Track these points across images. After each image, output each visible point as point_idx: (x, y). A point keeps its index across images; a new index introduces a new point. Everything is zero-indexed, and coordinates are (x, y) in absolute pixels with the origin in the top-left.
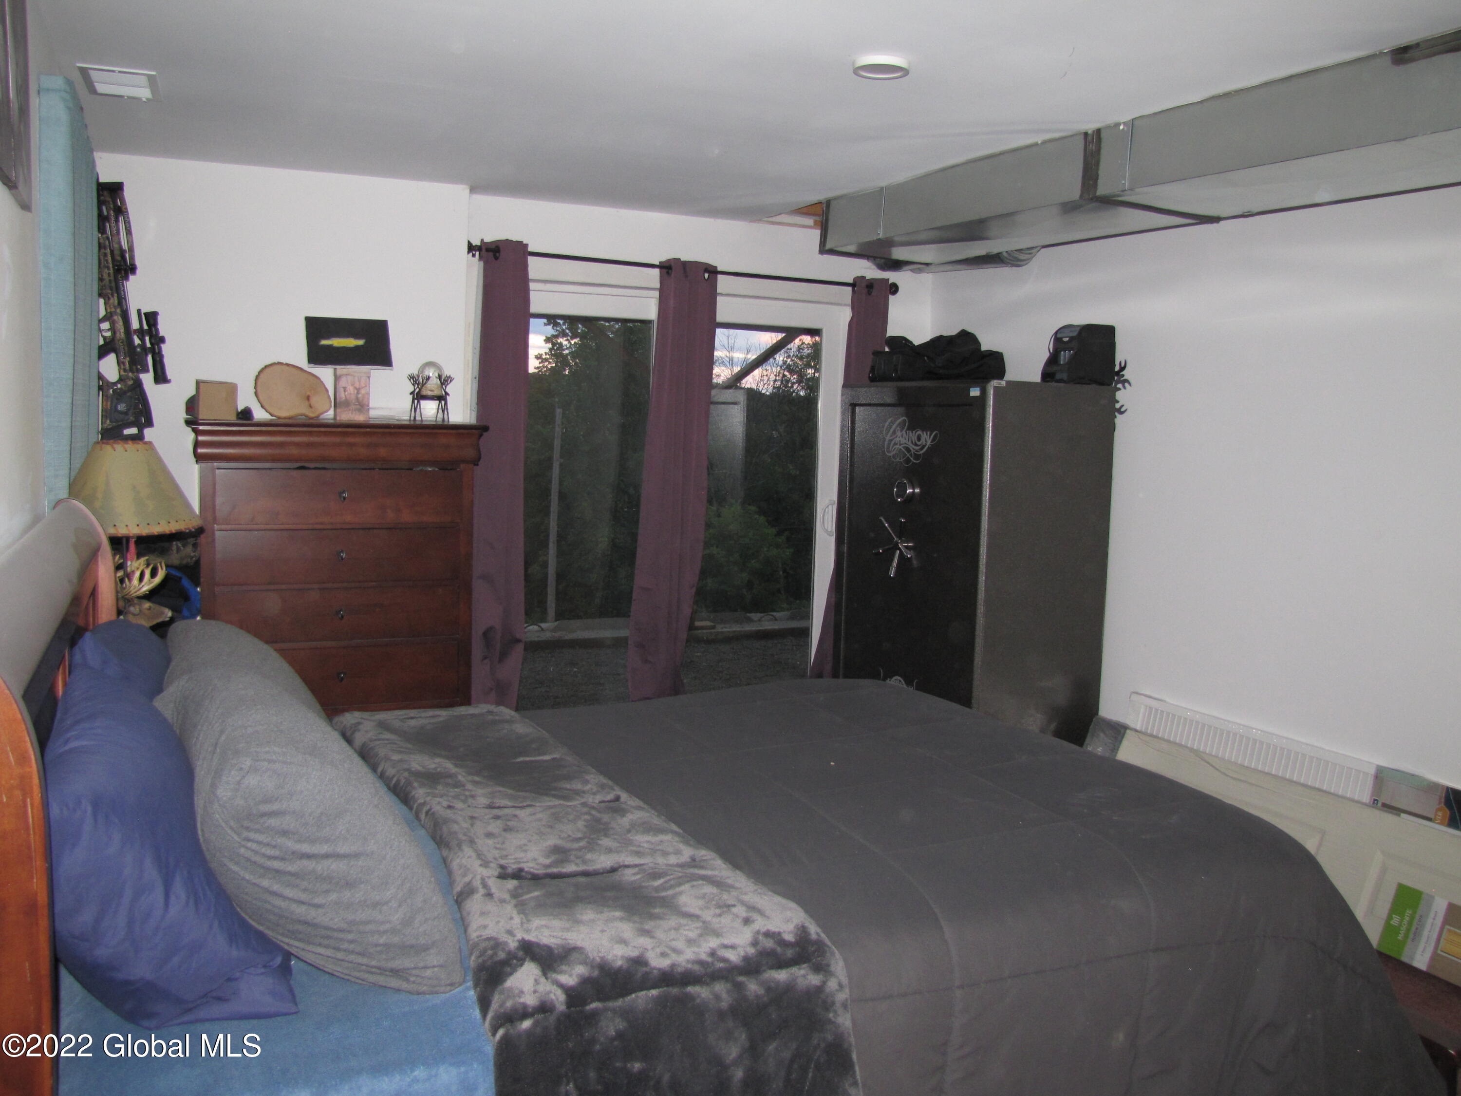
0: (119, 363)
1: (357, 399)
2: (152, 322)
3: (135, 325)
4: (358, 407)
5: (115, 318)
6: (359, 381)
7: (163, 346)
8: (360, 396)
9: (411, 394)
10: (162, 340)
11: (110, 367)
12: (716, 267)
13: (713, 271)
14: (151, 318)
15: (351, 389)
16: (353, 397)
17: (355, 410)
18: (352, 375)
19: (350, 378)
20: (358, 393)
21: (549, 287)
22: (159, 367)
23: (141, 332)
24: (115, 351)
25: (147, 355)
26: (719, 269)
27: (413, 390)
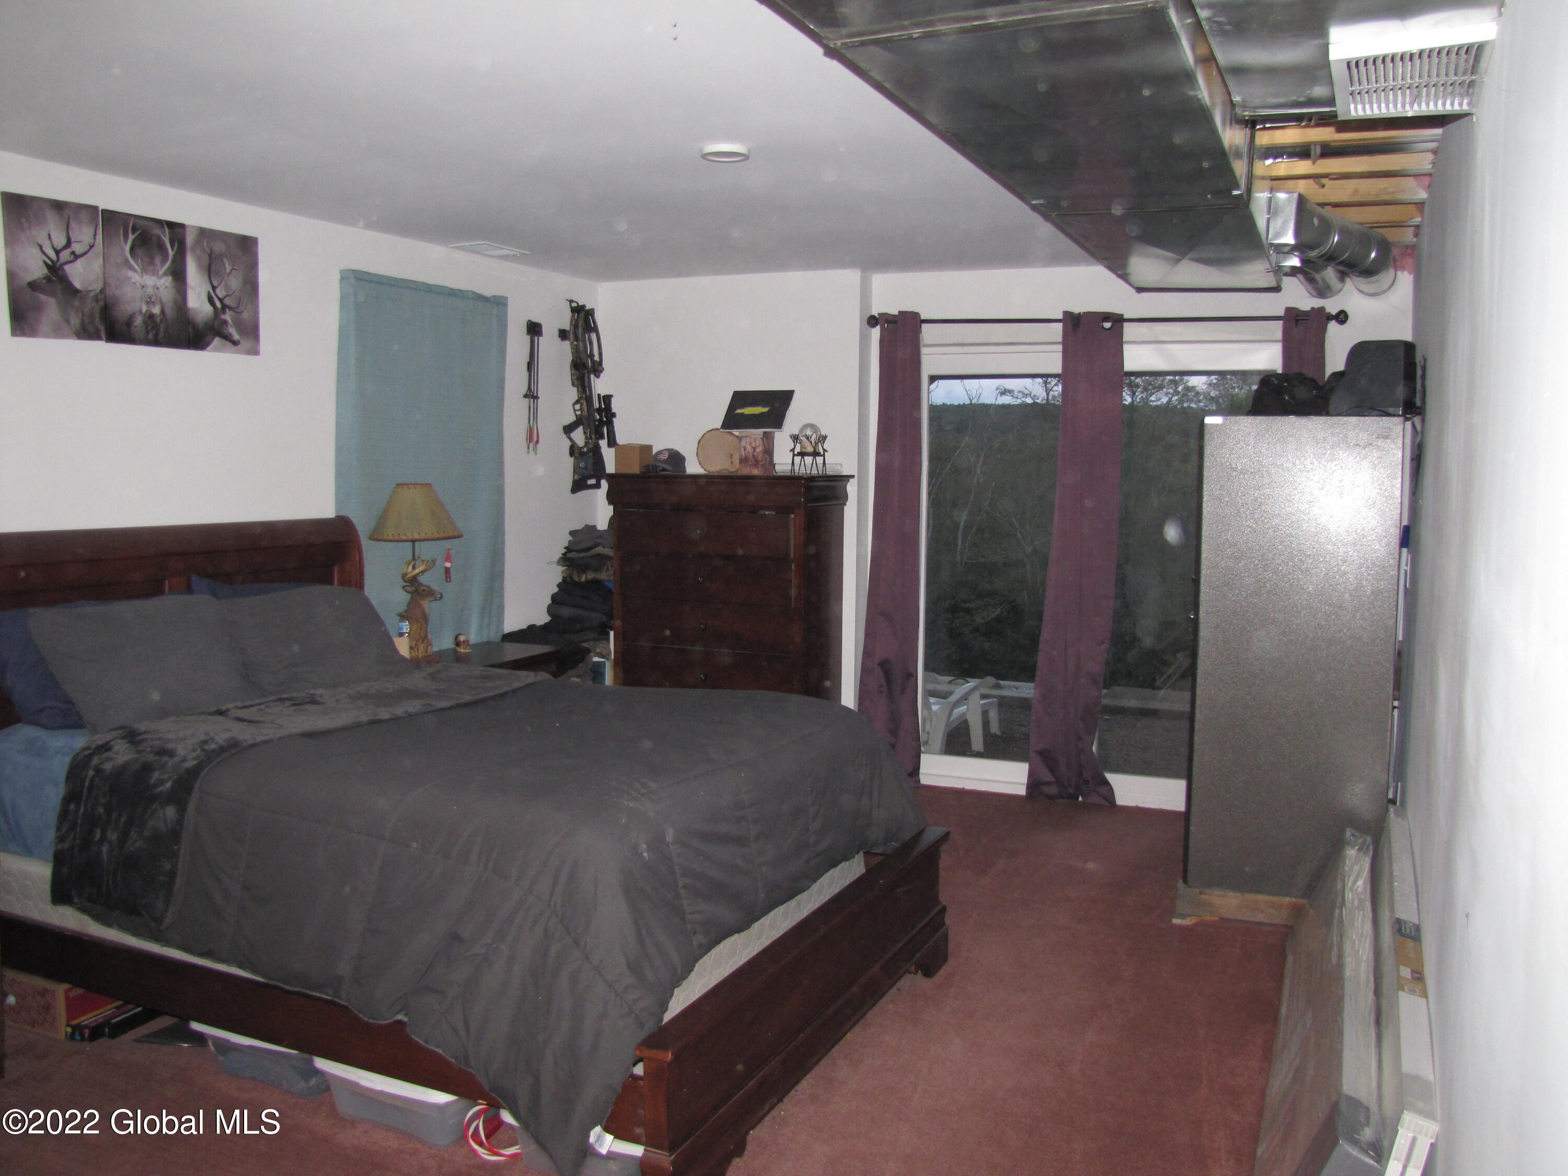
0: (585, 433)
1: (754, 456)
2: (607, 402)
3: (596, 405)
4: (754, 462)
5: (582, 401)
6: (755, 441)
7: (614, 419)
8: (755, 454)
9: (791, 451)
10: (614, 415)
11: (579, 436)
12: (1122, 315)
13: (1118, 320)
14: (607, 399)
15: (749, 448)
16: (751, 454)
17: (752, 465)
18: (749, 437)
19: (748, 440)
20: (754, 451)
21: (966, 349)
22: (611, 434)
23: (599, 410)
24: (583, 424)
25: (603, 427)
26: (1125, 317)
27: (793, 447)
